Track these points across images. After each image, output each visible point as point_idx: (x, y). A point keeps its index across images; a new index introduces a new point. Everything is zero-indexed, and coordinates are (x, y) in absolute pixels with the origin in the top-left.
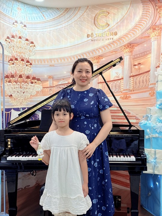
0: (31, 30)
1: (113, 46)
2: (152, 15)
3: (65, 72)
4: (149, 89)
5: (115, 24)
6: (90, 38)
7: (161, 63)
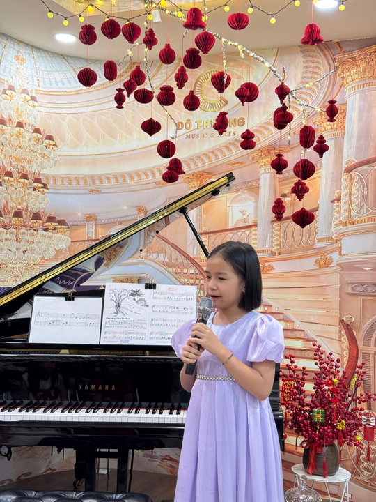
0: (46, 110)
3: (125, 208)
4: (315, 251)
6: (184, 131)
7: (344, 191)
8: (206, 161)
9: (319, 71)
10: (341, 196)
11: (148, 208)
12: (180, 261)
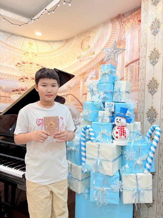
1: (92, 64)
2: (118, 31)
3: (65, 87)
5: (93, 45)
6: (79, 59)
7: (125, 75)
8: (84, 69)
9: (116, 28)
10: (123, 78)
11: (71, 87)
12: (78, 104)
